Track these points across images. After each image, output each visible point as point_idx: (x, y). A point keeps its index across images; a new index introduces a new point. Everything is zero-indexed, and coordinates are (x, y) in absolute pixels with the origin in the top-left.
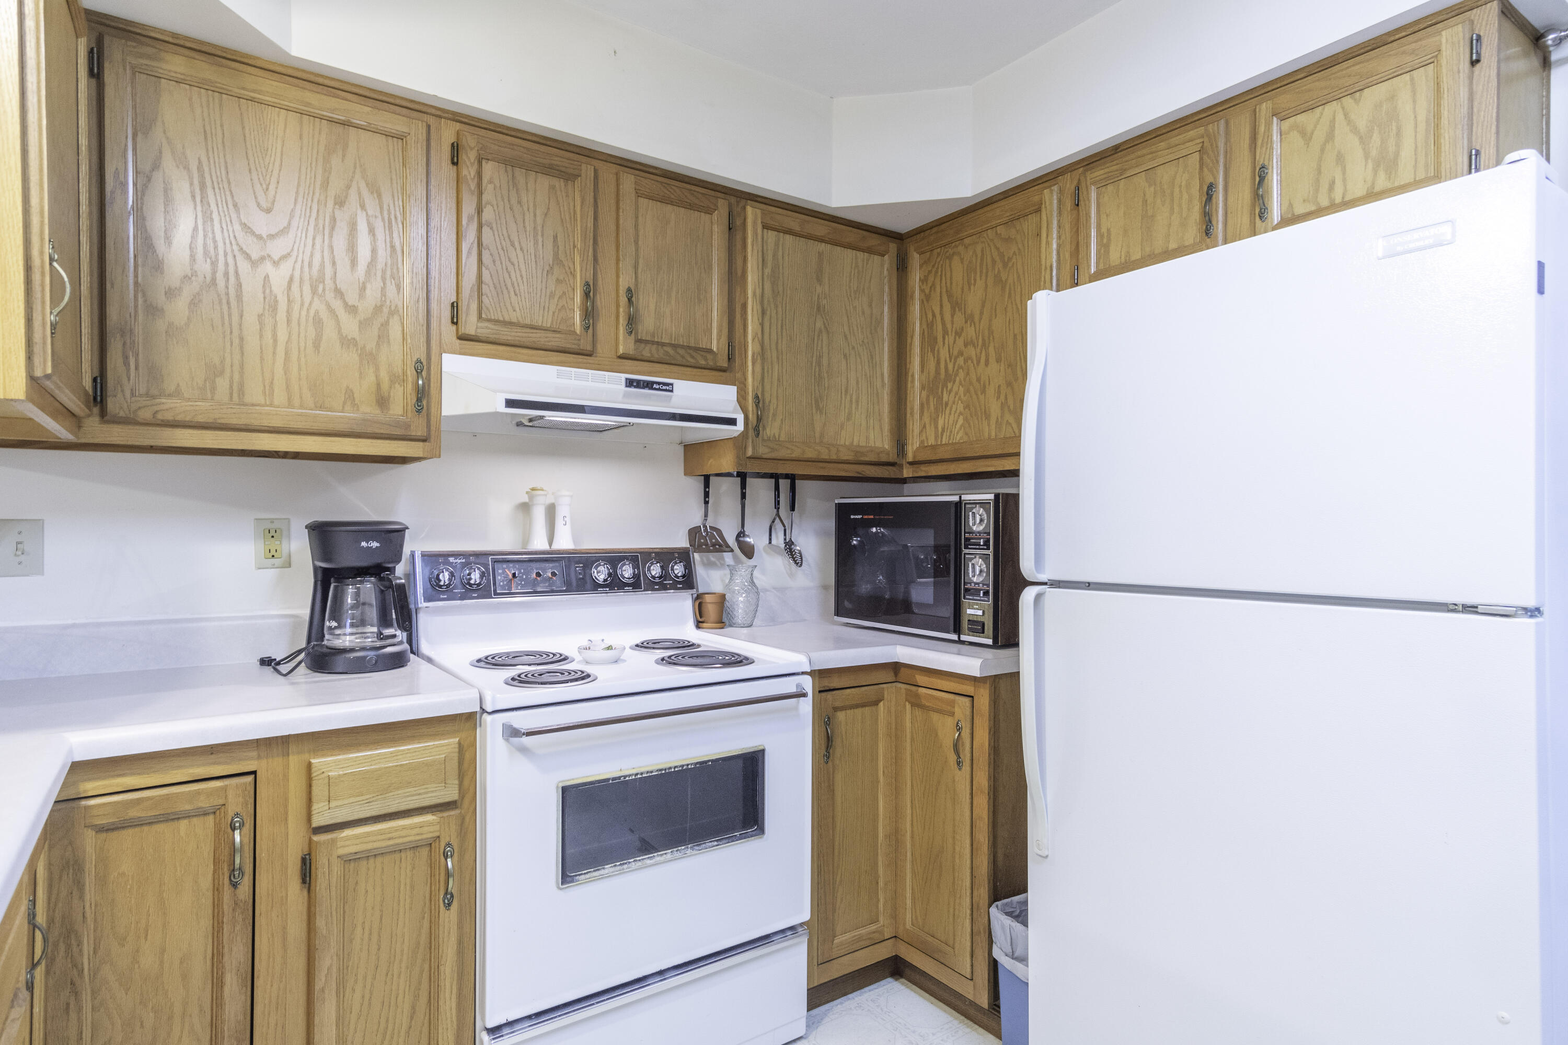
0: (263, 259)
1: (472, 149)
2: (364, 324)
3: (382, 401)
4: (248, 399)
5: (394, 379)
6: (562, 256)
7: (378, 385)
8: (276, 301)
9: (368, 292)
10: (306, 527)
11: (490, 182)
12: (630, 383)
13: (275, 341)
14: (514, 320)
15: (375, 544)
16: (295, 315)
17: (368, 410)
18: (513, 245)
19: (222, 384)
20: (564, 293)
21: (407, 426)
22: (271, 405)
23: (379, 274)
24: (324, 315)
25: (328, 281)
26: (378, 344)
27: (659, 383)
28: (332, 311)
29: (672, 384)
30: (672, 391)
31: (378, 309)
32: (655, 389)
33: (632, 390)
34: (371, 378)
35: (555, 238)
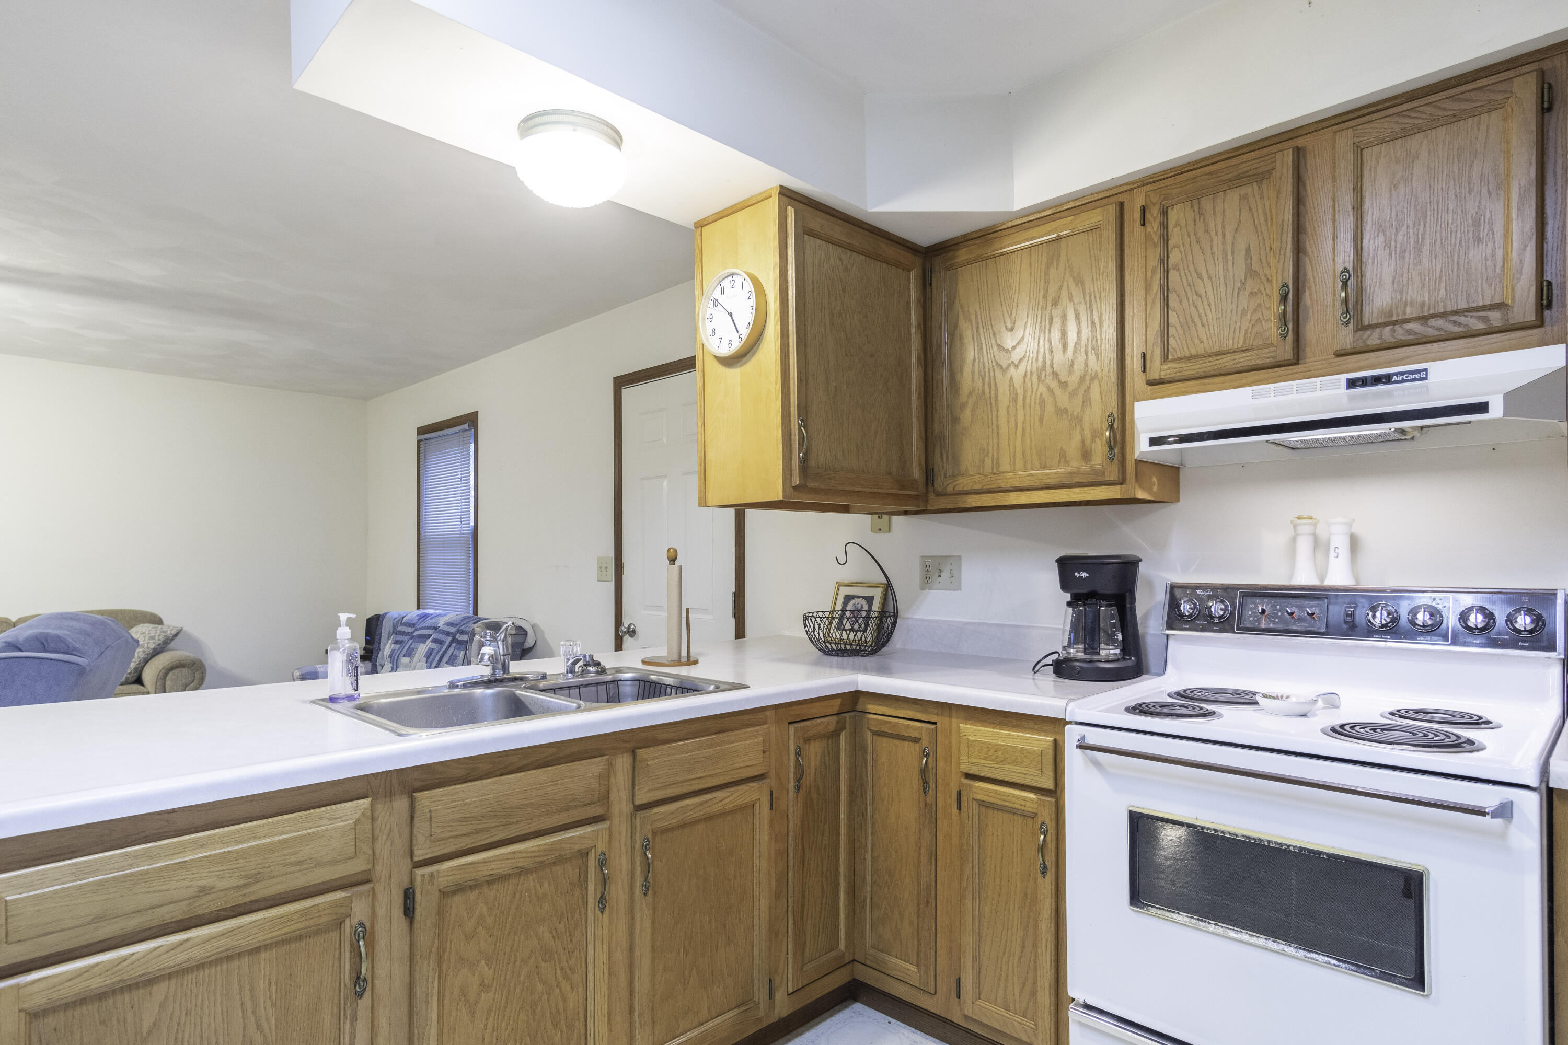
0: (1009, 365)
1: (1154, 204)
2: (1072, 395)
3: (1086, 455)
4: (1001, 469)
5: (1096, 434)
6: (1256, 266)
7: (1083, 442)
8: (1017, 394)
9: (1075, 367)
10: (1057, 561)
11: (1176, 226)
12: (1352, 384)
13: (1016, 423)
14: (1201, 352)
15: (1085, 575)
16: (1028, 401)
17: (1076, 464)
18: (1200, 277)
19: (988, 460)
20: (1260, 305)
21: (1103, 473)
22: (1014, 471)
23: (1083, 349)
24: (1046, 395)
25: (1048, 368)
26: (1083, 408)
27: (1402, 374)
28: (1050, 390)
29: (1426, 370)
30: (1426, 379)
31: (1082, 379)
32: (1396, 382)
33: (1358, 390)
34: (1078, 437)
35: (1248, 250)
